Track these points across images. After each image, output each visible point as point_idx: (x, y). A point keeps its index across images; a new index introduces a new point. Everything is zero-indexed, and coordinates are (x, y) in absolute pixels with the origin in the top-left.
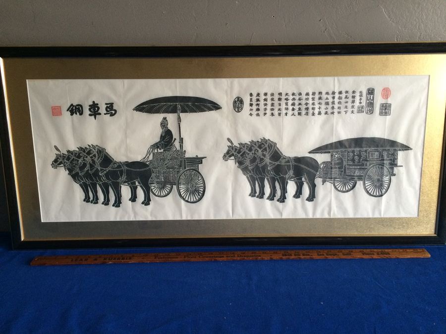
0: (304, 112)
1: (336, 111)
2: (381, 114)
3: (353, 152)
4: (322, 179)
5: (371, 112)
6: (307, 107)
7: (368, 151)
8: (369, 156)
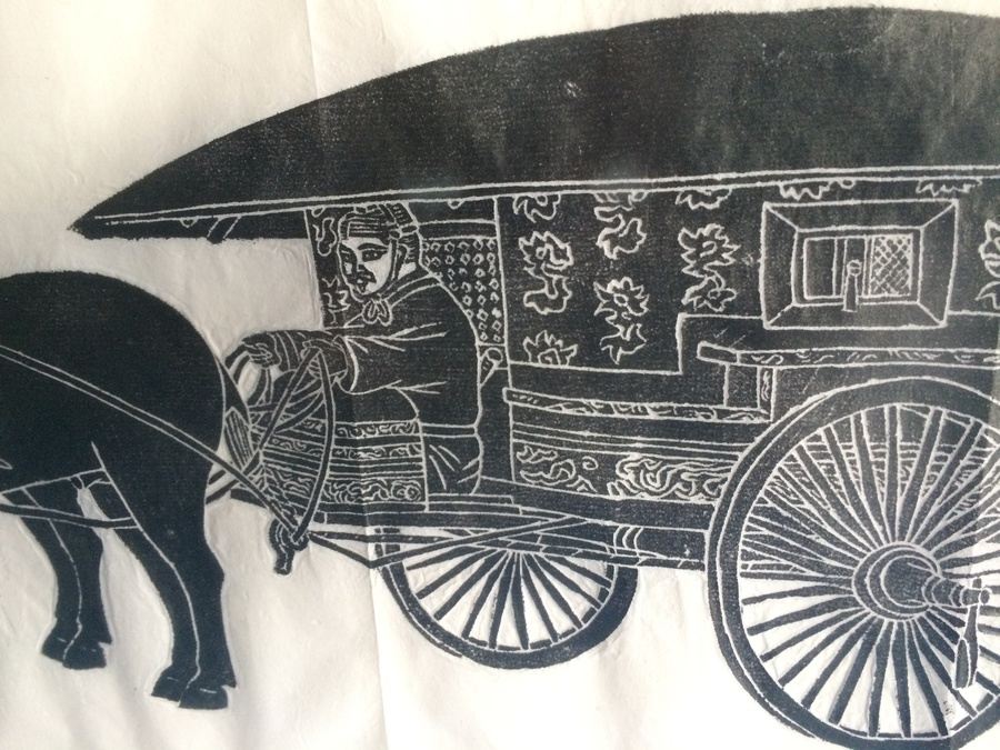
7: (767, 206)
8: (779, 277)
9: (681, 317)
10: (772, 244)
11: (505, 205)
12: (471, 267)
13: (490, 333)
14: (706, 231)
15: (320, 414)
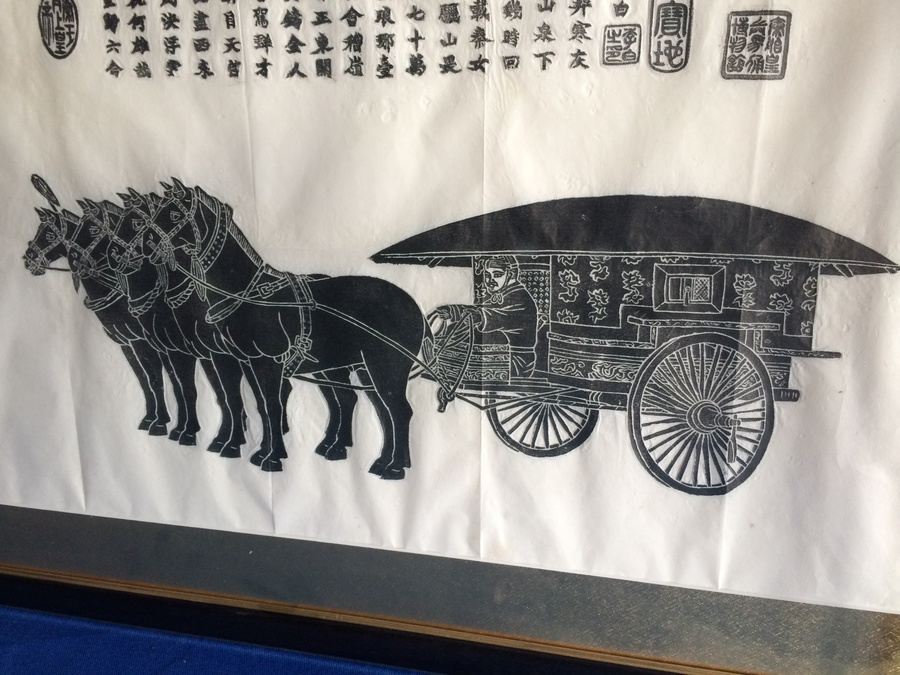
0: (341, 58)
1: (494, 51)
2: (731, 68)
3: (582, 266)
4: (436, 386)
5: (677, 59)
6: (353, 31)
7: (656, 264)
8: (660, 292)
9: (622, 305)
10: (657, 278)
11: (555, 258)
12: (538, 282)
13: (544, 309)
14: (632, 273)
15: (467, 341)
